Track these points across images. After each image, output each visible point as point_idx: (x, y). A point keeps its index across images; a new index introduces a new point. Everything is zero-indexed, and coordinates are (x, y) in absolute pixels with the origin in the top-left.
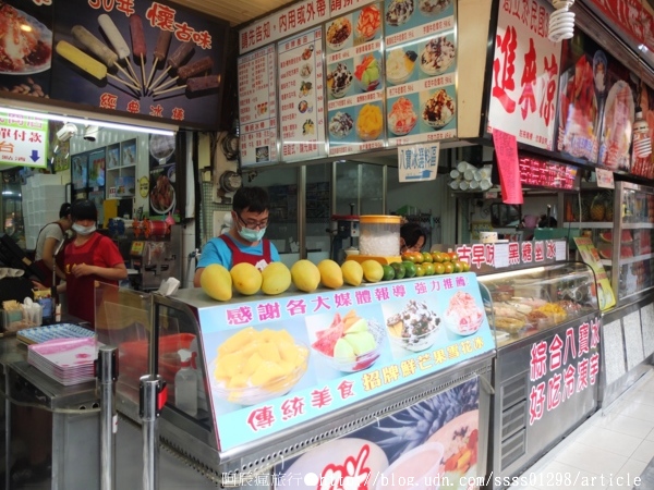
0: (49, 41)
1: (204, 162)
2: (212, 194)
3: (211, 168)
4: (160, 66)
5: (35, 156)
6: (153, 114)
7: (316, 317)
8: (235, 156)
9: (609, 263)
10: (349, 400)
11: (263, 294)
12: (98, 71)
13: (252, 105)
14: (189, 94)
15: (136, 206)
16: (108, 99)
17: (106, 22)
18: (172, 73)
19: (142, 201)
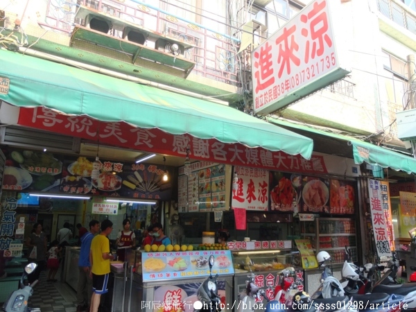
0: (121, 181)
1: (167, 211)
2: (169, 222)
3: (169, 213)
4: (152, 183)
5: (115, 212)
6: (149, 197)
7: (169, 257)
8: (177, 209)
9: (315, 250)
10: (175, 277)
11: (157, 251)
12: (133, 187)
13: (181, 192)
14: (161, 190)
15: (146, 225)
16: (136, 195)
17: (136, 173)
18: (155, 185)
19: (148, 223)
